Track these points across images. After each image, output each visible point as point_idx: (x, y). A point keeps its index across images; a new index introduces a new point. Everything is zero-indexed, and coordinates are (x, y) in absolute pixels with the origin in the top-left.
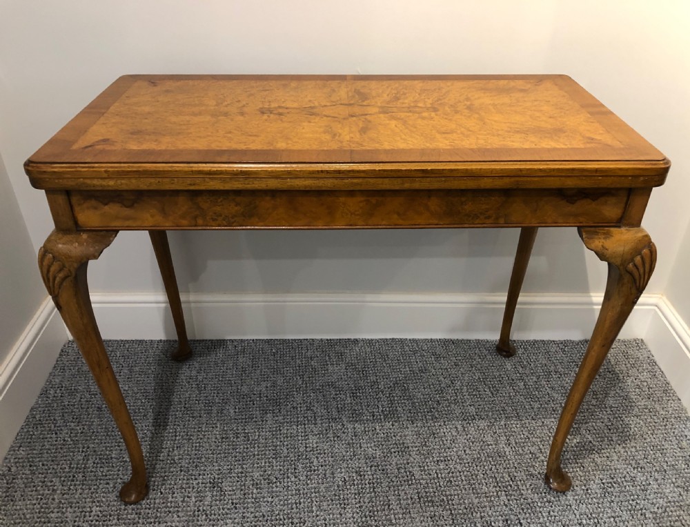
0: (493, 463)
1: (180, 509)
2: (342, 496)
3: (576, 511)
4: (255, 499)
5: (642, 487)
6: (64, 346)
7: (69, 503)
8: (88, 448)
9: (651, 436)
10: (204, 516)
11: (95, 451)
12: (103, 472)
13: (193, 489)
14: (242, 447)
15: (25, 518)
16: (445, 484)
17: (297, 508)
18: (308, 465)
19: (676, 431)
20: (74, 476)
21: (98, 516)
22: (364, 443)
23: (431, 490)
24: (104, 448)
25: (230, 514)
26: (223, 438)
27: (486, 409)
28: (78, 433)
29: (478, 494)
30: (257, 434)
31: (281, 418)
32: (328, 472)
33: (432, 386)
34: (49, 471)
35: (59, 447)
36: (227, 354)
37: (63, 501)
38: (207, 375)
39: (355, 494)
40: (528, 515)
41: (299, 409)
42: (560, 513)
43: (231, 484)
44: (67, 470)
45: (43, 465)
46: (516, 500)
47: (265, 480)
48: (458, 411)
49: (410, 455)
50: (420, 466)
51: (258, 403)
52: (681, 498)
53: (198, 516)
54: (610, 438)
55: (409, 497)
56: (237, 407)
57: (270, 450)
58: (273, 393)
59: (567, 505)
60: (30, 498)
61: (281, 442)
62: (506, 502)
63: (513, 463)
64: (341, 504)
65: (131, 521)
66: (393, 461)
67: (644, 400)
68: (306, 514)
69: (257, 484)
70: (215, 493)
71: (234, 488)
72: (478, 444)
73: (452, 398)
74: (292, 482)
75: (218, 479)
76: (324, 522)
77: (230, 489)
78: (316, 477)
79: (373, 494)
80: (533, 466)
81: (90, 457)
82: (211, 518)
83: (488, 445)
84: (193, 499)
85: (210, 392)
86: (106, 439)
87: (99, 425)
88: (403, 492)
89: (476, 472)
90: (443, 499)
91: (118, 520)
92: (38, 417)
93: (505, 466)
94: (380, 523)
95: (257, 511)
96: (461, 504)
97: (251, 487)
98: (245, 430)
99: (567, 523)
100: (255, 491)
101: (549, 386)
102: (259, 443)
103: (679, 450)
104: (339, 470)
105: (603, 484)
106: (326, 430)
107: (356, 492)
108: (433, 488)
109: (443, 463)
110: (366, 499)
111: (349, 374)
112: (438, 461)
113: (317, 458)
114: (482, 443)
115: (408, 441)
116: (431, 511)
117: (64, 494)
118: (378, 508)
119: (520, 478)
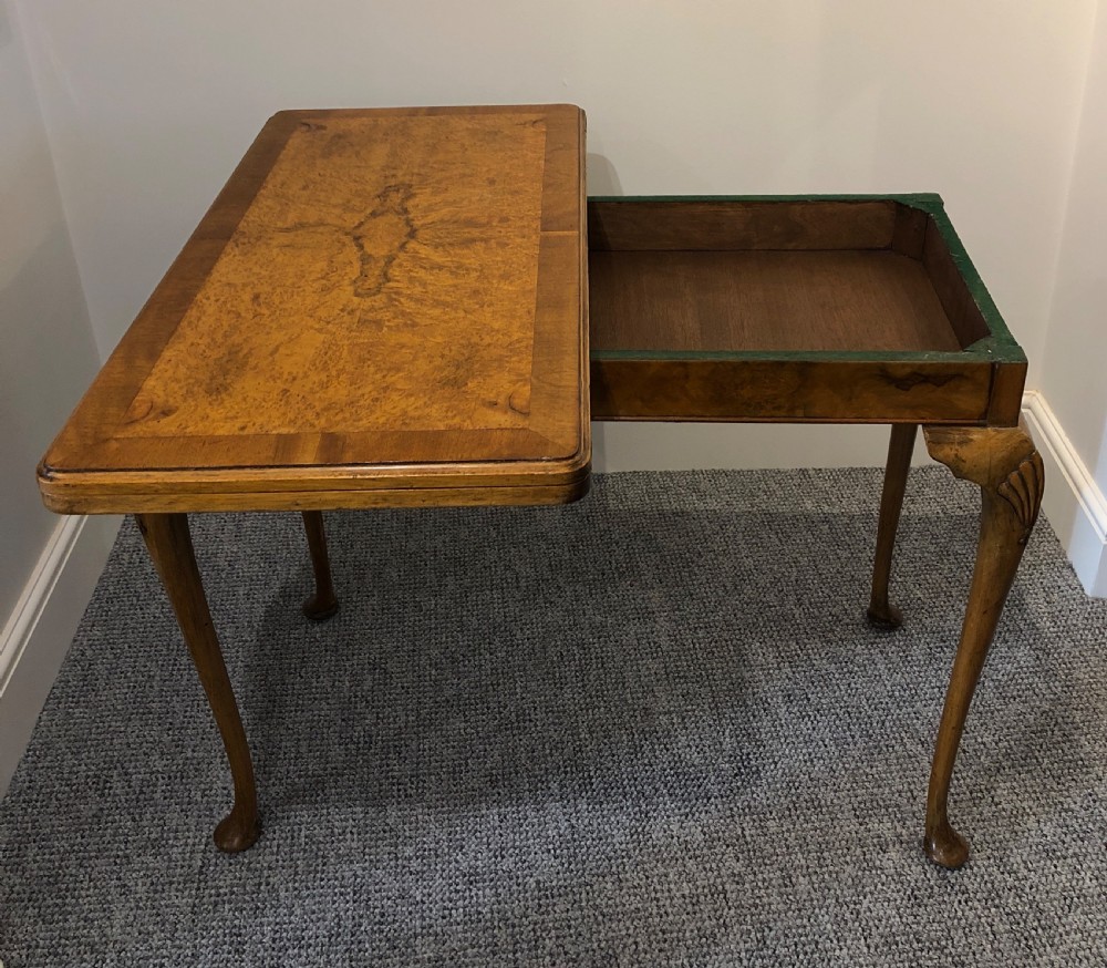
0: (774, 629)
1: (329, 696)
2: (557, 675)
3: (886, 682)
4: (435, 681)
7: (174, 691)
10: (364, 703)
13: (346, 670)
14: (412, 619)
15: (115, 709)
16: (705, 656)
17: (494, 690)
18: (508, 639)
19: (1045, 581)
20: (176, 660)
22: (589, 610)
23: (685, 664)
25: (401, 700)
27: (770, 561)
29: (751, 667)
30: (433, 602)
31: (467, 581)
32: (537, 646)
33: (691, 534)
35: (149, 624)
37: (165, 689)
38: (353, 529)
39: (577, 671)
40: (819, 688)
41: (493, 569)
42: (864, 685)
43: (399, 665)
44: (165, 652)
45: (130, 647)
46: (805, 672)
47: (447, 658)
48: (728, 566)
49: (655, 622)
50: (669, 636)
51: (432, 563)
52: (1038, 662)
53: (356, 703)
54: (948, 594)
55: (653, 672)
56: (402, 570)
57: (452, 623)
58: (455, 550)
59: (876, 676)
60: (118, 686)
61: (468, 611)
62: (791, 675)
63: (805, 628)
64: (556, 684)
66: (631, 630)
68: (507, 696)
69: (436, 664)
70: (377, 676)
71: (404, 669)
72: (754, 606)
73: (720, 549)
74: (486, 660)
75: (381, 659)
76: (532, 705)
77: (399, 670)
78: (520, 653)
79: (601, 671)
80: (833, 631)
82: (373, 705)
83: (770, 607)
84: (347, 684)
85: (360, 551)
88: (645, 667)
89: (750, 640)
90: (701, 674)
92: (111, 588)
93: (792, 632)
94: (611, 704)
95: (438, 696)
96: (726, 680)
97: (427, 667)
98: (415, 598)
99: (873, 696)
100: (433, 672)
103: (1046, 604)
104: (553, 643)
105: (930, 649)
107: (578, 668)
108: (687, 661)
109: (703, 631)
110: (591, 677)
111: (568, 522)
112: (696, 628)
113: (522, 629)
114: (760, 604)
115: (654, 605)
116: (683, 689)
117: (165, 681)
118: (609, 687)
119: (813, 646)
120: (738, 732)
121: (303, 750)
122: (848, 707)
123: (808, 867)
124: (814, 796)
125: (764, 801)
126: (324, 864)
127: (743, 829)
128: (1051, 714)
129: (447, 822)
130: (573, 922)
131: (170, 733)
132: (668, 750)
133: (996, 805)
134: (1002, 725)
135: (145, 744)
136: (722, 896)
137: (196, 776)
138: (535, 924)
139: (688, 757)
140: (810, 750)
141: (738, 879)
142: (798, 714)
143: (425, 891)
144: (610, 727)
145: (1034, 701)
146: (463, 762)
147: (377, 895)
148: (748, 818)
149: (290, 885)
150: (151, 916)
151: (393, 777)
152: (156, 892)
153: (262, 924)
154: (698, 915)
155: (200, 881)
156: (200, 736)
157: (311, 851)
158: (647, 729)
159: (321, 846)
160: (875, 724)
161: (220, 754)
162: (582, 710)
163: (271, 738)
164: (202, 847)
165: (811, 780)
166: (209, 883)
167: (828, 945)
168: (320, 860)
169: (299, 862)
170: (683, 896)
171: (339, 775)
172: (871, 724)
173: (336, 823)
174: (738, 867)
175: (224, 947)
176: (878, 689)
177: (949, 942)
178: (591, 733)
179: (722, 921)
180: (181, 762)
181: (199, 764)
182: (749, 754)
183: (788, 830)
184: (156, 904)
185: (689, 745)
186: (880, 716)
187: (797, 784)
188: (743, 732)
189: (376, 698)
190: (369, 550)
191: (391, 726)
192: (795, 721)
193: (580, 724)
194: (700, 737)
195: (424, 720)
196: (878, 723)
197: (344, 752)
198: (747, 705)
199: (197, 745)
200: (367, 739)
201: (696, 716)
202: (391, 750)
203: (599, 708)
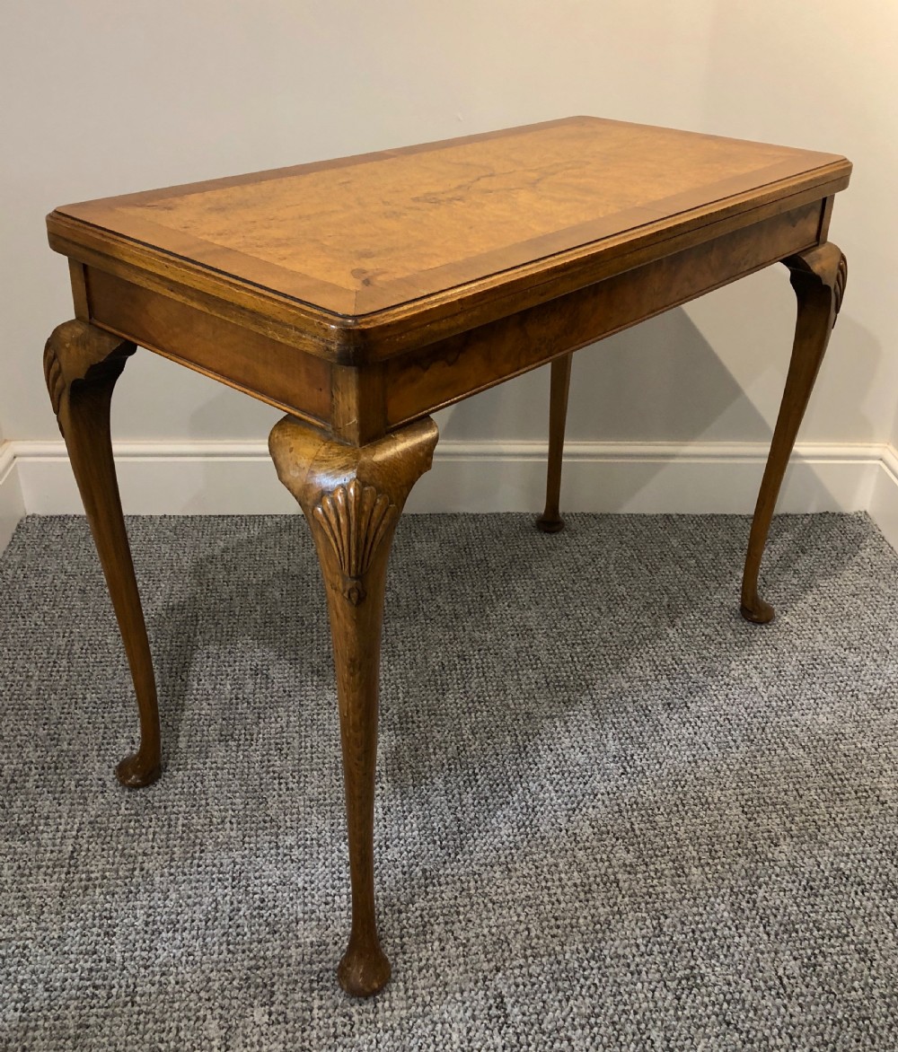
0: (650, 646)
1: (210, 697)
3: (763, 694)
5: (855, 668)
6: (21, 521)
7: (52, 690)
8: (72, 632)
9: (871, 616)
10: (245, 705)
11: (81, 636)
12: (96, 658)
13: (227, 675)
14: (294, 632)
16: (584, 668)
20: (55, 662)
22: (468, 626)
23: (565, 674)
24: (94, 634)
25: (283, 702)
26: (266, 623)
27: (642, 589)
28: (54, 617)
29: (630, 678)
30: (315, 617)
32: (418, 657)
34: (19, 657)
35: (30, 631)
36: (265, 531)
37: (43, 688)
38: (237, 554)
40: (697, 698)
42: (742, 696)
43: (281, 671)
45: (9, 650)
46: (682, 684)
47: (329, 666)
48: (601, 592)
49: (534, 638)
50: (548, 650)
53: (237, 704)
54: (815, 620)
55: (533, 681)
56: (284, 589)
59: (752, 688)
62: (669, 686)
63: (680, 646)
64: (438, 690)
66: (510, 644)
67: (865, 578)
69: (318, 671)
70: (258, 681)
71: (286, 675)
72: (629, 626)
73: (593, 577)
75: (263, 665)
76: (415, 708)
77: (281, 676)
78: (402, 662)
79: (482, 679)
80: (707, 649)
81: (75, 643)
82: (255, 706)
83: (644, 627)
84: (229, 687)
85: (243, 572)
86: (96, 624)
87: (84, 609)
88: (525, 677)
89: (627, 655)
90: (581, 684)
93: (667, 649)
94: (494, 708)
95: (320, 699)
96: (606, 689)
98: (298, 613)
99: (751, 705)
100: (315, 678)
101: (732, 564)
104: (434, 654)
105: (803, 665)
106: (415, 613)
107: (459, 677)
108: (566, 672)
109: (581, 646)
110: (473, 685)
111: (446, 552)
112: (574, 644)
113: (403, 642)
114: (635, 625)
115: (531, 624)
116: (564, 697)
117: (43, 681)
118: (491, 694)
119: (689, 661)
120: (621, 736)
122: (727, 714)
123: (700, 859)
124: (700, 794)
125: (651, 798)
126: (202, 851)
127: (632, 824)
129: (329, 814)
130: (461, 909)
131: (46, 727)
132: (551, 750)
133: (883, 804)
134: (880, 733)
135: (19, 737)
136: (614, 885)
137: (71, 767)
138: (422, 910)
139: (572, 757)
140: (694, 752)
141: (630, 869)
142: (679, 720)
143: (307, 879)
144: (493, 729)
147: (257, 882)
148: (635, 813)
149: (166, 870)
150: (15, 898)
151: (274, 772)
152: (22, 875)
153: (134, 908)
154: (591, 903)
155: (70, 866)
156: (75, 732)
157: (189, 839)
158: (531, 731)
159: (199, 834)
160: (755, 730)
161: (96, 747)
162: (464, 713)
164: (74, 833)
165: (697, 779)
166: (80, 868)
167: (726, 932)
168: (197, 848)
169: (175, 849)
170: (575, 885)
171: (218, 768)
172: (752, 730)
173: (215, 813)
174: (630, 858)
175: (94, 930)
176: (755, 699)
177: (850, 930)
178: (473, 733)
179: (616, 908)
180: (55, 754)
181: (74, 756)
182: (632, 756)
183: (677, 824)
184: (22, 887)
185: (573, 747)
186: (760, 723)
187: (683, 783)
188: (626, 735)
189: (257, 700)
190: (252, 572)
191: (273, 725)
192: (676, 726)
193: (463, 726)
194: (583, 739)
195: (306, 721)
196: (758, 729)
197: (224, 748)
198: (628, 712)
199: (73, 739)
200: (248, 737)
201: (578, 721)
202: (273, 747)
203: (482, 712)
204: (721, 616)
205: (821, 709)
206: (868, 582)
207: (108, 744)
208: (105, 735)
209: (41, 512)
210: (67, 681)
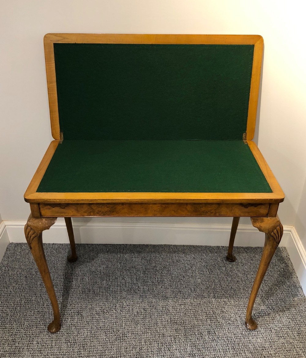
0: (206, 306)
2: (136, 320)
3: (240, 328)
4: (97, 320)
5: (273, 318)
6: (8, 246)
7: (14, 320)
8: (22, 295)
9: (281, 294)
10: (74, 327)
11: (25, 297)
12: (29, 306)
13: (69, 315)
14: (91, 296)
16: (183, 315)
17: (116, 324)
18: (121, 305)
19: (293, 292)
20: (16, 308)
21: (27, 326)
22: (148, 296)
23: (177, 318)
24: (29, 296)
25: (86, 326)
26: (83, 292)
27: (206, 280)
28: (16, 288)
29: (198, 320)
30: (99, 290)
31: (110, 283)
32: (130, 308)
33: (181, 269)
34: (5, 306)
35: (9, 294)
36: (85, 251)
37: (11, 319)
39: (142, 319)
40: (219, 329)
41: (118, 279)
42: (233, 329)
43: (86, 313)
44: (13, 305)
46: (215, 323)
47: (102, 311)
48: (192, 281)
49: (168, 301)
50: (172, 307)
51: (99, 275)
52: (290, 323)
53: (72, 327)
54: (262, 295)
55: (166, 320)
56: (89, 277)
57: (104, 298)
58: (107, 271)
59: (237, 326)
61: (110, 294)
62: (210, 324)
63: (216, 306)
64: (135, 323)
65: (42, 329)
66: (160, 304)
67: (281, 277)
68: (120, 327)
69: (98, 313)
70: (79, 317)
71: (88, 315)
72: (200, 297)
73: (191, 275)
74: (114, 313)
75: (81, 310)
76: (127, 331)
77: (86, 315)
78: (125, 311)
79: (150, 319)
80: (224, 308)
81: (23, 300)
82: (77, 328)
83: (205, 298)
84: (69, 319)
86: (30, 291)
87: (26, 285)
88: (164, 318)
89: (198, 310)
90: (182, 322)
91: (36, 328)
93: (211, 307)
94: (152, 332)
95: (98, 325)
97: (95, 314)
98: (93, 288)
99: (236, 333)
100: (97, 316)
102: (100, 295)
103: (293, 301)
104: (136, 308)
106: (131, 289)
107: (143, 318)
110: (147, 321)
112: (181, 304)
114: (202, 296)
115: (168, 295)
116: (176, 327)
117: (12, 316)
118: (152, 325)
119: (218, 313)
121: (53, 344)
122: (228, 337)
128: (293, 344)
131: (12, 336)
132: (169, 350)
134: (277, 347)
137: (18, 353)
139: (176, 353)
140: (215, 353)
142: (212, 339)
144: (152, 341)
145: (288, 338)
146: (104, 351)
156: (21, 338)
158: (163, 342)
161: (26, 345)
162: (143, 334)
163: (44, 340)
171: (64, 355)
172: (235, 344)
176: (238, 331)
178: (145, 342)
180: (14, 348)
181: (20, 349)
182: (195, 354)
185: (176, 349)
186: (238, 342)
188: (194, 345)
189: (78, 325)
190: (80, 270)
191: (82, 336)
192: (210, 342)
193: (142, 339)
194: (180, 346)
195: (93, 334)
196: (237, 344)
197: (66, 346)
198: (196, 335)
199: (20, 342)
200: (74, 341)
201: (179, 338)
202: (82, 345)
203: (149, 333)
204: (231, 293)
205: (259, 336)
206: (281, 279)
207: (31, 344)
208: (30, 340)
209: (15, 242)
210: (19, 316)
